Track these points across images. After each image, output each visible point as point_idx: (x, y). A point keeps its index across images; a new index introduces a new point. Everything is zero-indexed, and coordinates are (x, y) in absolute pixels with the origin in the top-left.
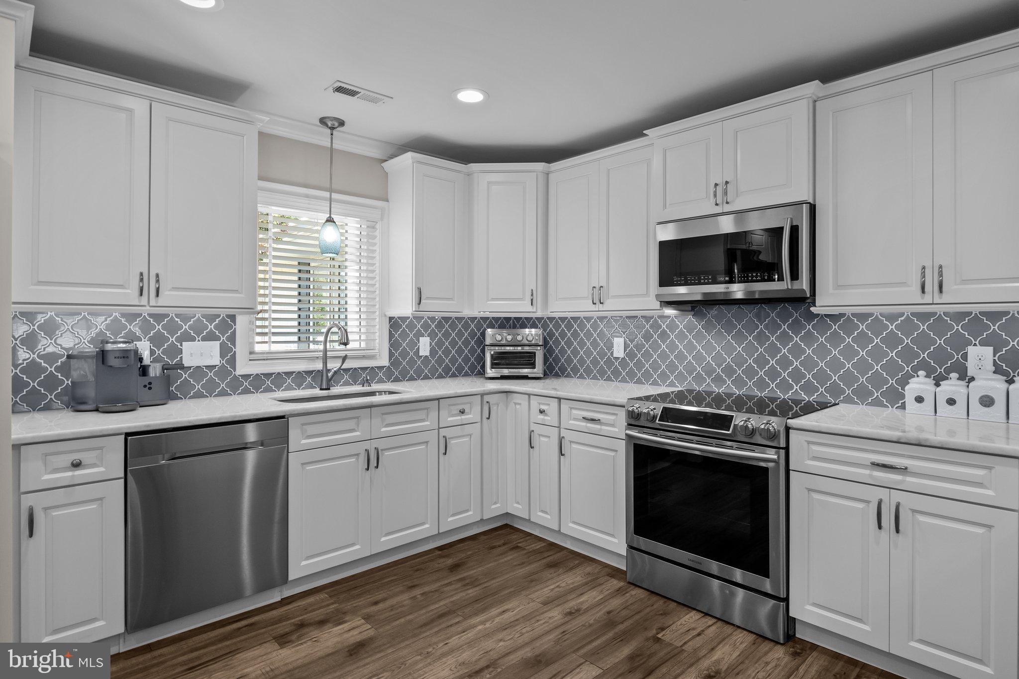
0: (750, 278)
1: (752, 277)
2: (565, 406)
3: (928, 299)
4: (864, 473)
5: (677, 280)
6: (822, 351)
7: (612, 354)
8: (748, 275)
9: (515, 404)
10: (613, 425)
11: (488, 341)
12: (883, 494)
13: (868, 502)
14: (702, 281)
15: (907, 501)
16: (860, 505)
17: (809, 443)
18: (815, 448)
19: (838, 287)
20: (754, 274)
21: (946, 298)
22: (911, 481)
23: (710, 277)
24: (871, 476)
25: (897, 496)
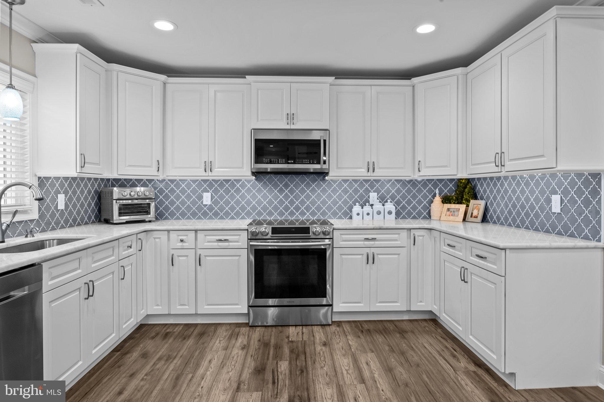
0: (304, 162)
1: (305, 161)
2: (200, 235)
3: (369, 174)
4: (361, 243)
5: (273, 161)
6: (319, 197)
7: (202, 202)
8: (303, 160)
9: (155, 238)
10: (237, 242)
11: (115, 196)
12: (368, 250)
13: (362, 255)
14: (280, 162)
15: (376, 251)
16: (360, 257)
17: (341, 234)
18: (343, 236)
19: (338, 168)
20: (306, 160)
21: (375, 174)
22: (377, 243)
23: (284, 160)
24: (364, 244)
25: (373, 250)
